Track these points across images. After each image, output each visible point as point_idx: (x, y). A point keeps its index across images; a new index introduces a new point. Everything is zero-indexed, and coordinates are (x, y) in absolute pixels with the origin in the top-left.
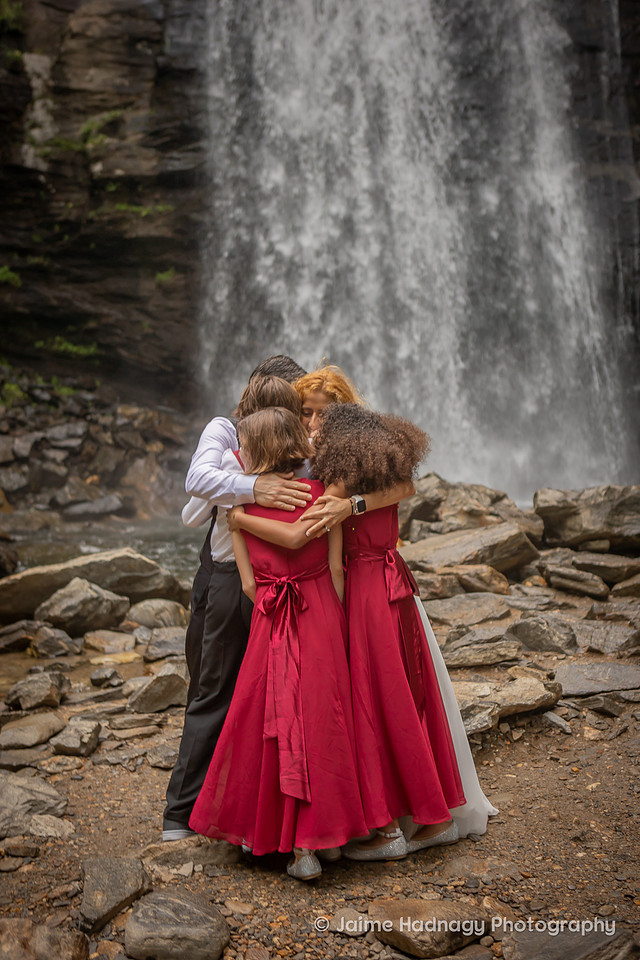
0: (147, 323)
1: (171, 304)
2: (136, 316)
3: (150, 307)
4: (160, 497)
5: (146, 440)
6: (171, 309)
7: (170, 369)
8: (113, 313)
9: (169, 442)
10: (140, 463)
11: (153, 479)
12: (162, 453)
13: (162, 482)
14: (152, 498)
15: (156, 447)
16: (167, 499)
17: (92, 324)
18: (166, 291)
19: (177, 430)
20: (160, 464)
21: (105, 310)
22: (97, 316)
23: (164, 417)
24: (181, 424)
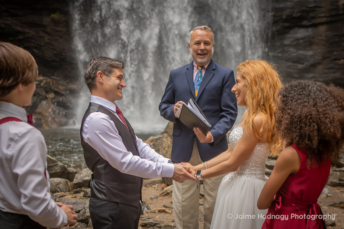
0: (47, 38)
1: (58, 29)
2: (42, 34)
3: (48, 30)
4: (53, 119)
5: (47, 92)
6: (58, 31)
7: (58, 60)
8: (31, 32)
9: (57, 93)
10: (44, 102)
11: (50, 110)
12: (54, 98)
13: (54, 112)
14: (50, 119)
15: (51, 95)
16: (57, 120)
17: (21, 37)
18: (56, 22)
19: (61, 88)
20: (53, 103)
21: (27, 31)
22: (22, 33)
23: (55, 82)
24: (63, 85)
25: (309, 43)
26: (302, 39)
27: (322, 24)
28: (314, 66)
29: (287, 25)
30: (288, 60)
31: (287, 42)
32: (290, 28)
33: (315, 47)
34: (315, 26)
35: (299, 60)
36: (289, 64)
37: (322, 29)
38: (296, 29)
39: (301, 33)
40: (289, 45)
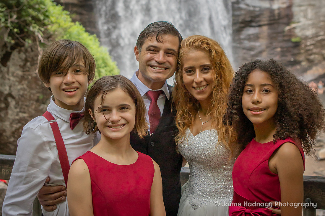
25: (256, 37)
26: (253, 34)
27: (264, 25)
28: (261, 52)
29: (242, 25)
30: (244, 48)
31: (242, 37)
32: (244, 27)
33: (261, 40)
34: (260, 26)
35: (251, 49)
36: (245, 51)
37: (265, 28)
38: (248, 28)
39: (251, 31)
40: (244, 39)
